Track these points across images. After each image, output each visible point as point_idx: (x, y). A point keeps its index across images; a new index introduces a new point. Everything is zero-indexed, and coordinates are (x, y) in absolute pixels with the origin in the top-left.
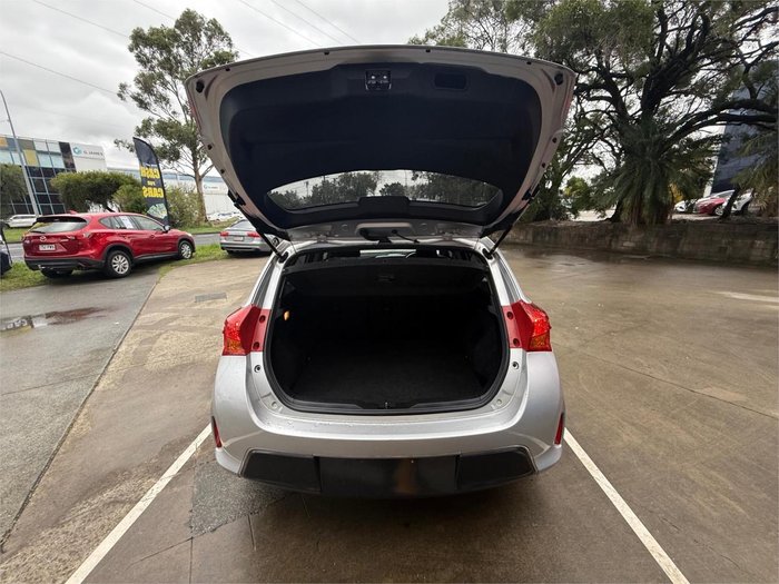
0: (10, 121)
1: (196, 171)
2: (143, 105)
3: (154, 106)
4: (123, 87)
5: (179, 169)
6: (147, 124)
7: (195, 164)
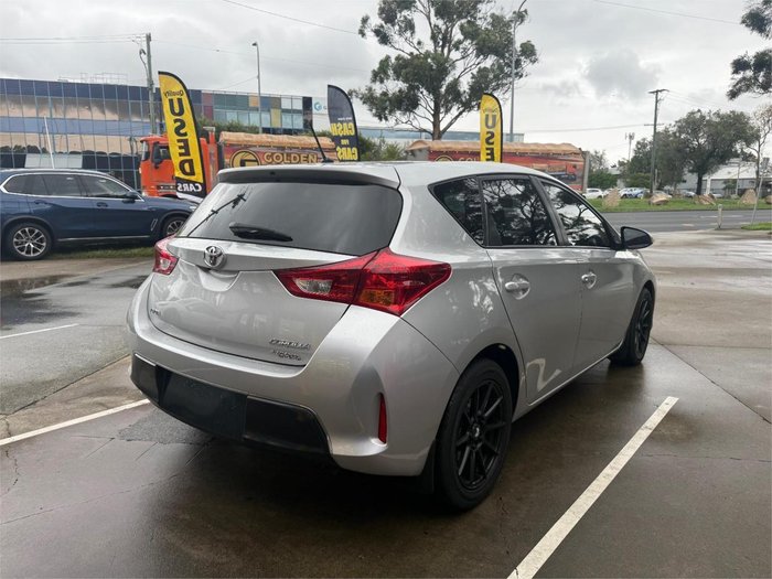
0: (258, 77)
1: (436, 123)
2: (384, 39)
3: (396, 37)
4: (365, 20)
5: (415, 123)
6: (384, 63)
7: (436, 115)
